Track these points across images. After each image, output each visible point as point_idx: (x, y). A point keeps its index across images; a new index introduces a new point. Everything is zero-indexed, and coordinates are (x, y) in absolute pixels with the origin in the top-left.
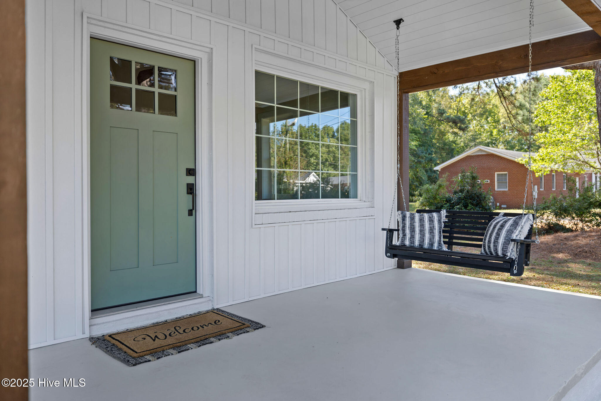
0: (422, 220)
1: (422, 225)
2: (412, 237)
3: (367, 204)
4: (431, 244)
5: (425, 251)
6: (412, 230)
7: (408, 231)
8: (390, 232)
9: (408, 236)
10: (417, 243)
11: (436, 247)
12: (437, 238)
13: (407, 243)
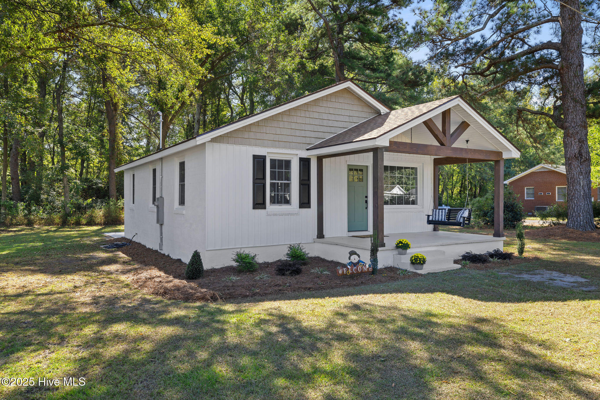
0: (439, 212)
1: (439, 214)
2: (435, 217)
3: (421, 207)
4: (442, 219)
5: (443, 222)
6: (436, 215)
7: (434, 216)
8: (429, 216)
9: (434, 217)
10: (437, 219)
11: (443, 220)
12: (443, 218)
13: (434, 219)
